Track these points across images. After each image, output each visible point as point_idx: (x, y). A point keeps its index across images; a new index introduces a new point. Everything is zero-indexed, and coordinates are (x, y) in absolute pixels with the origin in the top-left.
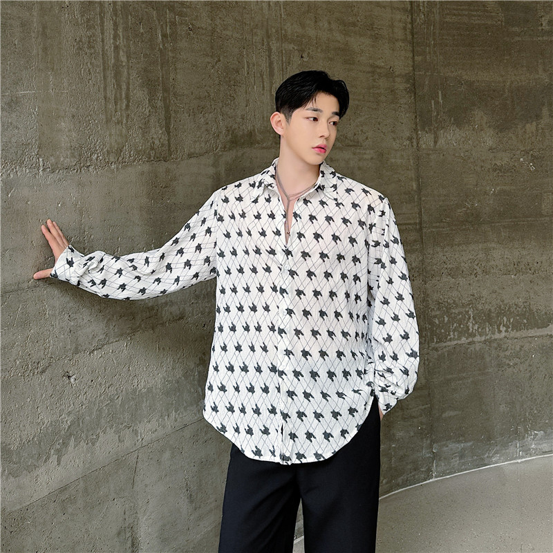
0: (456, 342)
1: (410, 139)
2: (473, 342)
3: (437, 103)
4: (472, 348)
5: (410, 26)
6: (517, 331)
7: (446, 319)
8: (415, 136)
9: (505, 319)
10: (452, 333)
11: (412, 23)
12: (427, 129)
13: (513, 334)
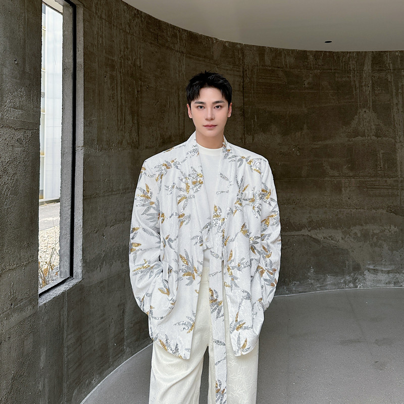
1: (241, 139)
3: (254, 121)
5: (242, 84)
8: (243, 137)
11: (243, 82)
12: (249, 133)
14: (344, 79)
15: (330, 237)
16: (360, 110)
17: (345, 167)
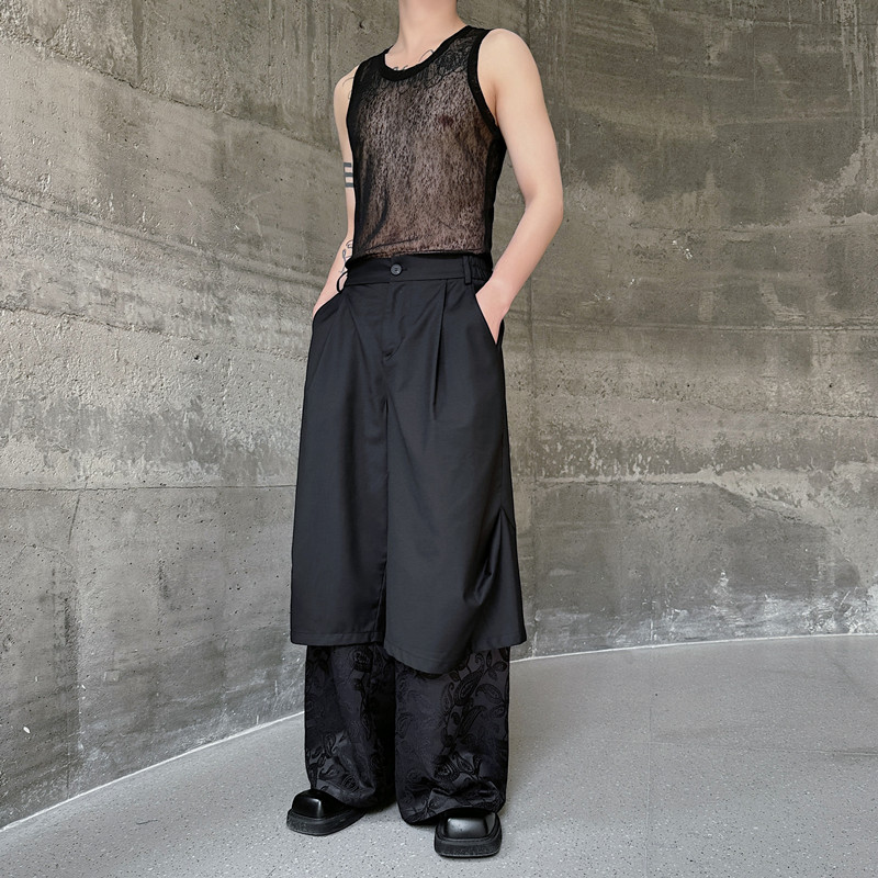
0: (571, 479)
2: (596, 483)
4: (593, 490)
5: (524, 29)
6: (656, 474)
7: (560, 447)
9: (640, 456)
10: (566, 467)
11: (528, 26)
13: (650, 477)
14: (821, 49)
15: (775, 492)
16: (865, 139)
17: (822, 298)
